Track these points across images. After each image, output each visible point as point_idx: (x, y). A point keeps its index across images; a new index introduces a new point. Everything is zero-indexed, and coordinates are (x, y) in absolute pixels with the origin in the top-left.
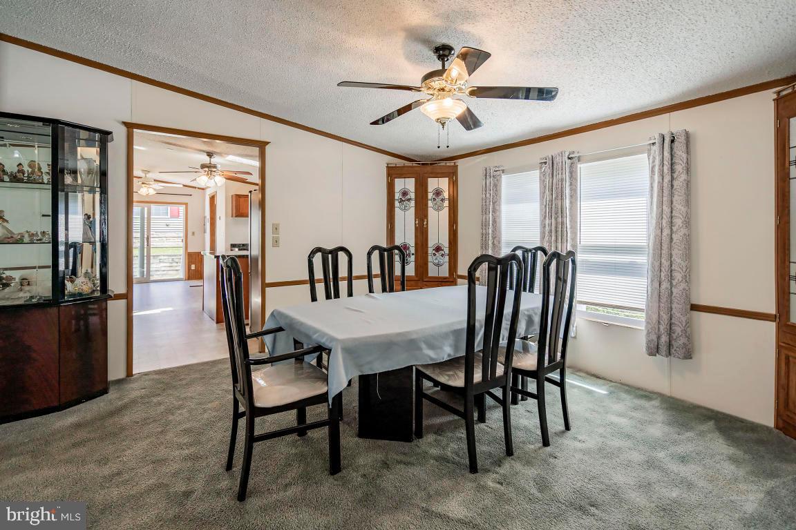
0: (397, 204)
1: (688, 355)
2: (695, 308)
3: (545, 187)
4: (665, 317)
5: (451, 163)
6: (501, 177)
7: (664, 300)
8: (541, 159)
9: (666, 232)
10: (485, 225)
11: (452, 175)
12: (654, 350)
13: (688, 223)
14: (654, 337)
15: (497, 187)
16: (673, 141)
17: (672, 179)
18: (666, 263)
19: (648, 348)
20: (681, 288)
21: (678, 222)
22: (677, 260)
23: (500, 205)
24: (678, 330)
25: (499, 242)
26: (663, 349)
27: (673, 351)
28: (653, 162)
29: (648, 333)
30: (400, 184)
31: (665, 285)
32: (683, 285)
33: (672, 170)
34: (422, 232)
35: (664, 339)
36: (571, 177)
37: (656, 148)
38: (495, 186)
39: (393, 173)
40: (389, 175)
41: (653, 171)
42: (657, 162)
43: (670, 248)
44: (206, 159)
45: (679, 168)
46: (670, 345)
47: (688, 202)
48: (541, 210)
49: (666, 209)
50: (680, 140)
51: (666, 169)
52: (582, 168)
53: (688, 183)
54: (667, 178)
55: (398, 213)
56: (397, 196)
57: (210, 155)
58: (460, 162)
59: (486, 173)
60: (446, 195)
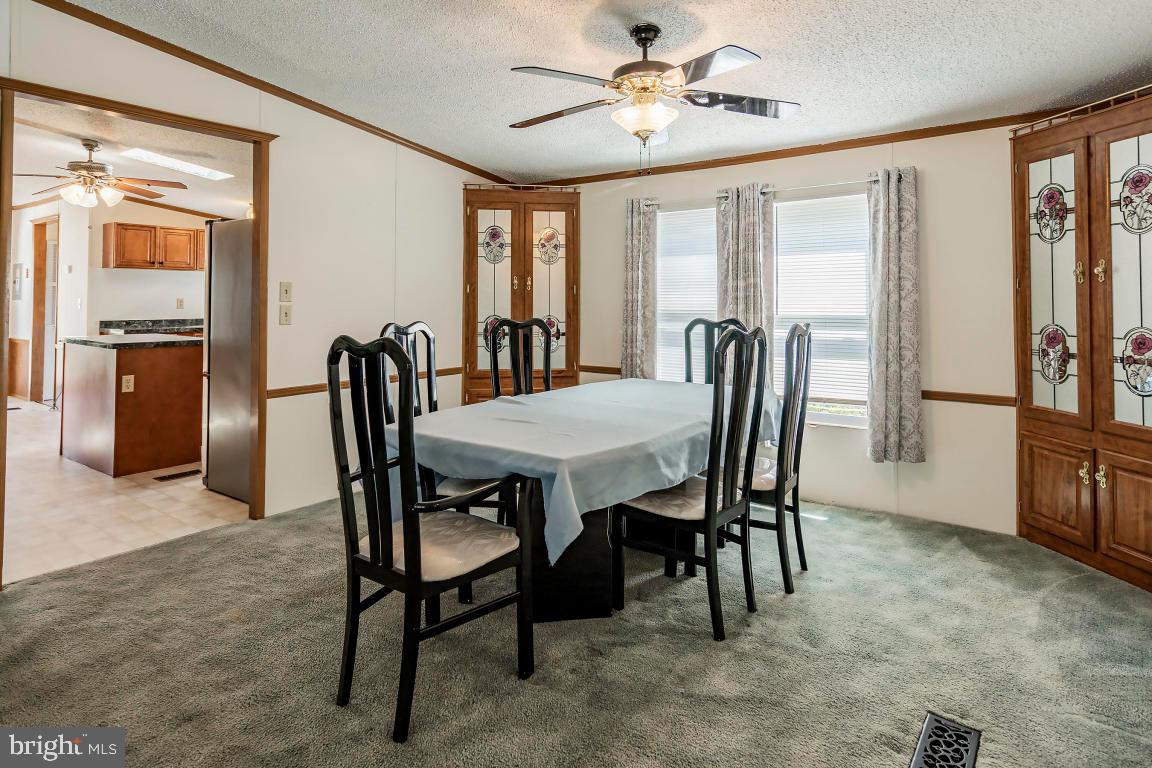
0: (481, 251)
1: (921, 458)
2: (927, 395)
3: (726, 233)
4: (894, 409)
5: (570, 189)
6: (655, 215)
7: (892, 387)
8: (719, 192)
9: (894, 297)
10: (629, 287)
11: (571, 207)
12: (881, 454)
13: (917, 286)
14: (881, 437)
15: (649, 229)
16: (900, 179)
17: (900, 229)
18: (894, 339)
19: (875, 452)
20: (912, 370)
21: (908, 285)
22: (907, 333)
23: (654, 258)
24: (909, 425)
25: (654, 313)
26: (893, 452)
27: (903, 453)
28: (876, 205)
29: (875, 432)
30: (486, 219)
31: (894, 367)
32: (914, 367)
33: (900, 219)
34: (522, 295)
35: (893, 438)
36: (765, 220)
37: (880, 187)
38: (647, 227)
39: (474, 201)
40: (468, 203)
41: (875, 218)
42: (882, 206)
43: (899, 319)
44: (81, 153)
45: (907, 215)
46: (900, 446)
47: (918, 259)
48: (719, 266)
49: (894, 268)
50: (908, 179)
51: (893, 215)
52: (779, 208)
53: (917, 233)
54: (894, 228)
55: (483, 266)
56: (482, 238)
57: (90, 144)
58: (583, 188)
59: (633, 208)
60: (562, 239)
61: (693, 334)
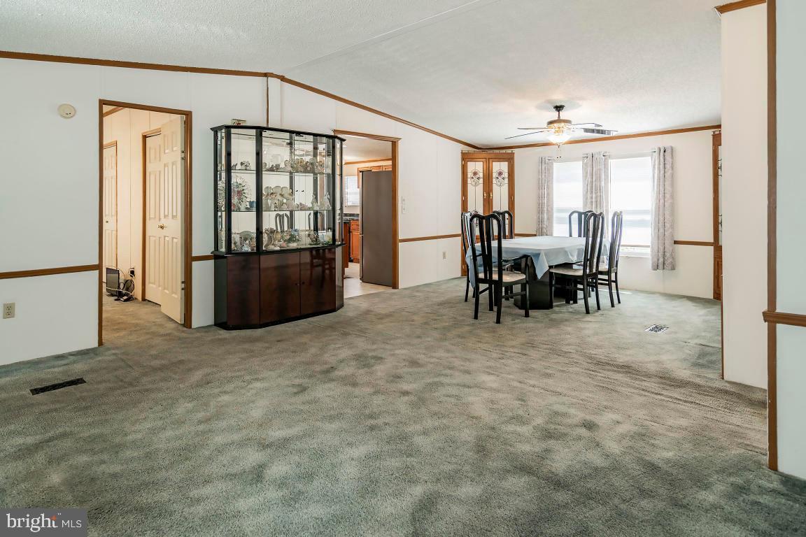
0: (469, 181)
1: (673, 268)
2: (676, 242)
3: (587, 173)
4: (662, 248)
5: (509, 151)
6: (552, 164)
7: (661, 238)
8: (584, 154)
9: (662, 201)
10: (540, 197)
11: (510, 159)
12: (656, 267)
13: (672, 197)
14: (656, 260)
15: (549, 171)
16: (665, 151)
17: (665, 172)
18: (662, 219)
19: (653, 266)
20: (669, 232)
21: (668, 196)
22: (667, 217)
23: (552, 183)
24: (668, 255)
25: (552, 209)
26: (661, 266)
27: (665, 267)
28: (654, 162)
29: (653, 258)
30: (471, 166)
31: (661, 230)
32: (670, 230)
33: (665, 168)
34: (488, 201)
35: (661, 260)
36: (605, 167)
37: (656, 155)
38: (548, 170)
39: (466, 158)
40: (463, 159)
41: (654, 167)
42: (657, 163)
43: (664, 210)
45: (668, 166)
46: (664, 263)
47: (672, 185)
48: (584, 187)
49: (662, 189)
50: (668, 152)
51: (662, 166)
52: (612, 162)
53: (672, 176)
54: (662, 172)
55: (470, 188)
56: (470, 175)
58: (515, 151)
59: (542, 161)
60: (506, 175)
61: (572, 217)
